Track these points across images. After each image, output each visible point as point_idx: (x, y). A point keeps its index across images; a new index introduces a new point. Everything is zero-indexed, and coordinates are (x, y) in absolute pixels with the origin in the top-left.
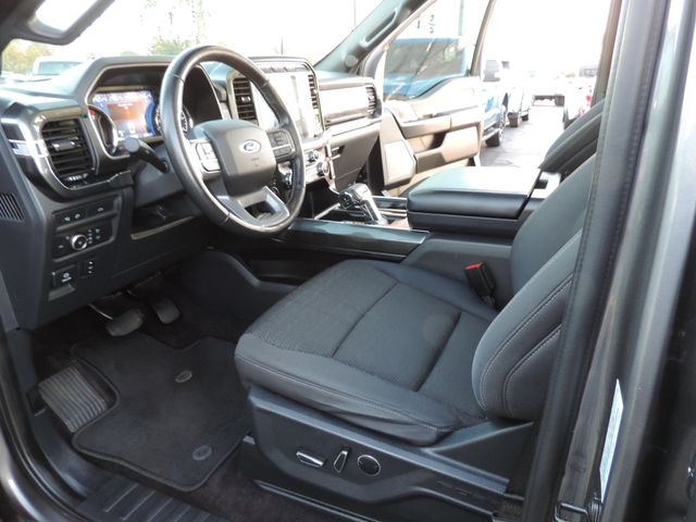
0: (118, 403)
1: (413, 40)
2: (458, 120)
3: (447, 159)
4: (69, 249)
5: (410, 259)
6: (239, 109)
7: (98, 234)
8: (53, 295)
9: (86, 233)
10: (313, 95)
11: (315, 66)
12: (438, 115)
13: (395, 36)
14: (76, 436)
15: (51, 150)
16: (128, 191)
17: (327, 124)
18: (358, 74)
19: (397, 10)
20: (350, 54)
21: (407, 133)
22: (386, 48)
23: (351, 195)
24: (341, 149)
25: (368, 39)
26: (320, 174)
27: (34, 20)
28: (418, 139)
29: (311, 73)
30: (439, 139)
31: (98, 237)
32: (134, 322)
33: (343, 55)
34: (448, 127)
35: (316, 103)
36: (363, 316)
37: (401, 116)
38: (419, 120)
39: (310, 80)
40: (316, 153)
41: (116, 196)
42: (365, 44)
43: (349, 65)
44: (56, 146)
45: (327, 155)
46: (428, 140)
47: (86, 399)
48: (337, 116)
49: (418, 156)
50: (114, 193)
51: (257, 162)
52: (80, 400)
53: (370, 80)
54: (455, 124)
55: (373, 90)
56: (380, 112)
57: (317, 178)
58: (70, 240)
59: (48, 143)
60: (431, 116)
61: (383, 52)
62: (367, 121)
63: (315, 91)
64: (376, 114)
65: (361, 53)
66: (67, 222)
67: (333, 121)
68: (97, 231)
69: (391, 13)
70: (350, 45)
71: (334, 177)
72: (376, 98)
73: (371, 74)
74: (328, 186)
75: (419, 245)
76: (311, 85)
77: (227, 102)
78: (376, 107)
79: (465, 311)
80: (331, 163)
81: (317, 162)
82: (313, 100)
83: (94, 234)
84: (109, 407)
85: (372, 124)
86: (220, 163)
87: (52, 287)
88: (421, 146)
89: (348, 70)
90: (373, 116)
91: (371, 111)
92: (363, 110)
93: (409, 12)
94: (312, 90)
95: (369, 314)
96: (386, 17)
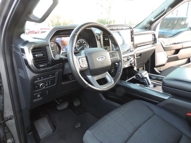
0: (56, 131)
1: (171, 18)
2: (185, 45)
3: (180, 58)
4: (39, 88)
5: (161, 104)
6: (104, 43)
7: (50, 83)
8: (35, 100)
9: (45, 83)
10: (131, 37)
11: (133, 28)
12: (177, 43)
13: (165, 17)
14: (42, 140)
15: (34, 57)
16: (61, 70)
17: (136, 47)
18: (150, 29)
19: (166, 8)
20: (148, 23)
21: (165, 49)
22: (161, 21)
23: (140, 75)
24: (140, 55)
25: (154, 18)
26: (131, 64)
27: (32, 15)
28: (169, 51)
29: (132, 30)
30: (177, 51)
31: (50, 84)
32: (65, 106)
33: (145, 23)
34: (181, 47)
35: (132, 40)
36: (137, 129)
37: (164, 43)
38: (170, 45)
39: (131, 32)
40: (130, 57)
41: (56, 71)
42: (153, 20)
43: (147, 27)
44: (36, 55)
45: (134, 58)
46: (173, 51)
47: (47, 128)
48: (140, 44)
49: (169, 57)
50: (55, 71)
51: (103, 64)
52: (45, 128)
53: (153, 32)
54: (184, 47)
55: (154, 35)
56: (156, 42)
57: (130, 65)
58: (39, 85)
59: (34, 55)
60: (175, 44)
61: (159, 22)
62: (151, 45)
63: (133, 36)
64: (155, 43)
65: (151, 23)
66: (38, 80)
67: (138, 46)
68: (50, 82)
69: (164, 9)
70: (148, 20)
71: (136, 65)
72: (155, 38)
73: (154, 30)
74: (134, 68)
75: (165, 99)
76: (131, 34)
77: (100, 40)
78: (155, 41)
79: (184, 134)
80: (136, 60)
81: (130, 60)
82: (131, 39)
83: (48, 83)
84: (54, 132)
85: (153, 46)
86: (88, 64)
87: (34, 99)
88: (170, 54)
89: (146, 28)
90: (153, 44)
91: (153, 42)
92: (150, 42)
93: (171, 9)
94: (131, 36)
95: (139, 129)
96: (162, 10)
